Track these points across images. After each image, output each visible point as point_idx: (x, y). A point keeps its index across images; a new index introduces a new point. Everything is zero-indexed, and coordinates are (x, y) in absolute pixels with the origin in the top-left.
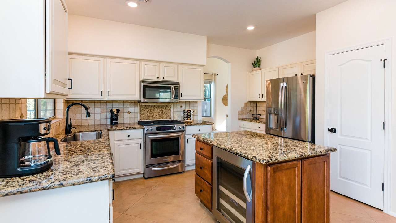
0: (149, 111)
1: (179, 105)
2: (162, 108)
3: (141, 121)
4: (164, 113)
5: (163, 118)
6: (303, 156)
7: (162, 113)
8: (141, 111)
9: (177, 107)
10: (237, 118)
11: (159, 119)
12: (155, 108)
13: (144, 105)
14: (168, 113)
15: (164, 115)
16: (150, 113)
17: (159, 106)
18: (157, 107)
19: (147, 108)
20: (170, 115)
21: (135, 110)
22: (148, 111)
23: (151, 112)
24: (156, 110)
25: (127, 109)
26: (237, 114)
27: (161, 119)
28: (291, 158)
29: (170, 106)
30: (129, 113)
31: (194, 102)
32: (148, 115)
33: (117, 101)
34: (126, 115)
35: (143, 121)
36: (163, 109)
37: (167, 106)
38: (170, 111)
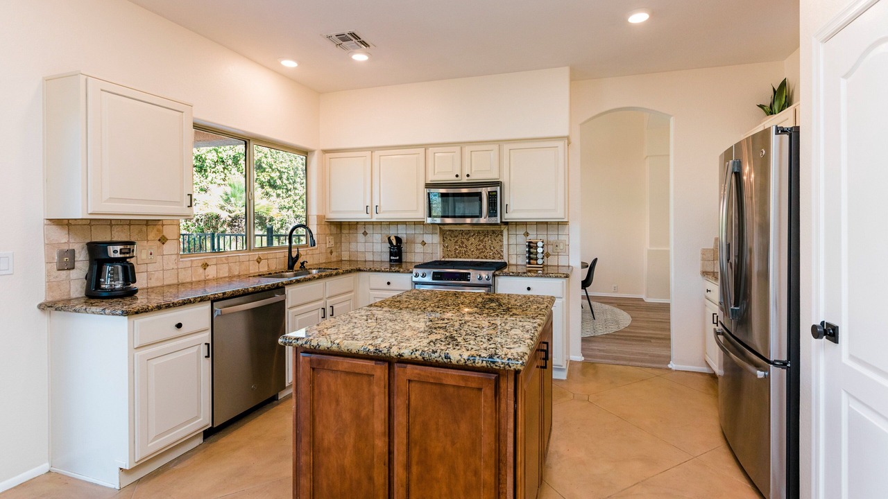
0: (459, 243)
1: (521, 232)
2: (485, 235)
3: (443, 259)
4: (488, 247)
5: (486, 257)
6: (381, 351)
7: (485, 247)
8: (444, 241)
9: (516, 235)
10: (699, 269)
11: (478, 258)
12: (470, 237)
13: (450, 230)
14: (498, 248)
15: (489, 250)
16: (460, 247)
17: (479, 232)
18: (474, 235)
19: (456, 237)
20: (502, 251)
21: (434, 239)
22: (456, 242)
23: (462, 243)
24: (472, 240)
25: (421, 236)
26: (700, 256)
27: (482, 258)
28: (346, 349)
29: (502, 232)
30: (424, 243)
31: (558, 223)
32: (456, 249)
33: (405, 223)
34: (419, 248)
35: (447, 260)
36: (486, 239)
37: (494, 232)
38: (500, 243)
